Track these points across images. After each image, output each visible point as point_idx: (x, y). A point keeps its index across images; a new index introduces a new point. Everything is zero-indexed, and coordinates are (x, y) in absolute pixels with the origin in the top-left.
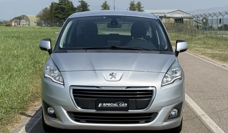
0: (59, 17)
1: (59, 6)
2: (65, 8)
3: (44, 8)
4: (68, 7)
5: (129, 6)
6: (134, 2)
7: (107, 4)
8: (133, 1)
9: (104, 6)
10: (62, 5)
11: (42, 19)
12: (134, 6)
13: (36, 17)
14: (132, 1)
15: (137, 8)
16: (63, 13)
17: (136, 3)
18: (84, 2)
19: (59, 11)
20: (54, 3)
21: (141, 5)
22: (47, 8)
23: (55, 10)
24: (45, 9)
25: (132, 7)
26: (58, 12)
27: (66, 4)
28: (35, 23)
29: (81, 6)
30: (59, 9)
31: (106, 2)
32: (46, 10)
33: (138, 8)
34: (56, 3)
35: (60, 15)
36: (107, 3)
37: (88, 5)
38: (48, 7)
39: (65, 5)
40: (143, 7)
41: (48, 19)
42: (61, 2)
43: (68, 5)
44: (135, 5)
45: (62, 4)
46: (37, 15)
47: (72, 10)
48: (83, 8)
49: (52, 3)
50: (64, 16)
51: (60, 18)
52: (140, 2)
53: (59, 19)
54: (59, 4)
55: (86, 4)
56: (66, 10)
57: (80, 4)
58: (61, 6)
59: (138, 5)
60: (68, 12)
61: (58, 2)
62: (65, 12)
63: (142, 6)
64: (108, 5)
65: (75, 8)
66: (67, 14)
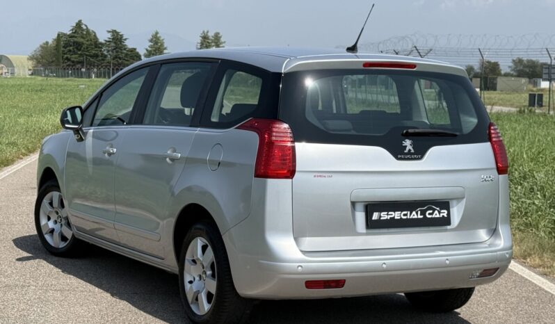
0: (72, 59)
1: (72, 40)
2: (83, 43)
3: (42, 42)
4: (88, 41)
5: (199, 40)
6: (208, 32)
7: (160, 37)
8: (206, 32)
9: (154, 39)
10: (76, 37)
11: (39, 62)
12: (209, 39)
13: (28, 59)
14: (204, 32)
15: (213, 44)
16: (79, 53)
17: (211, 34)
18: (118, 33)
19: (71, 48)
20: (62, 33)
21: (220, 37)
22: (47, 43)
23: (64, 47)
24: (44, 44)
25: (205, 41)
26: (70, 51)
27: (85, 36)
28: (30, 70)
29: (113, 39)
30: (71, 46)
31: (157, 33)
32: (46, 46)
33: (216, 43)
34: (65, 35)
35: (73, 56)
36: (158, 35)
37: (124, 38)
38: (50, 42)
39: (83, 37)
40: (225, 42)
41: (50, 63)
42: (75, 33)
43: (88, 38)
44: (211, 38)
45: (76, 35)
46: (30, 55)
47: (96, 47)
48: (115, 43)
49: (59, 35)
50: (82, 58)
51: (73, 62)
52: (218, 33)
53: (71, 63)
54: (71, 36)
55: (122, 36)
56: (85, 46)
57: (109, 35)
58: (75, 39)
59: (215, 39)
60: (88, 51)
61: (68, 33)
62: (83, 51)
63: (222, 40)
64: (161, 39)
65: (101, 44)
66: (87, 53)
